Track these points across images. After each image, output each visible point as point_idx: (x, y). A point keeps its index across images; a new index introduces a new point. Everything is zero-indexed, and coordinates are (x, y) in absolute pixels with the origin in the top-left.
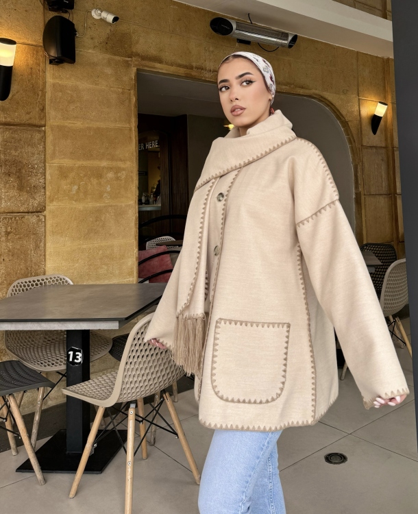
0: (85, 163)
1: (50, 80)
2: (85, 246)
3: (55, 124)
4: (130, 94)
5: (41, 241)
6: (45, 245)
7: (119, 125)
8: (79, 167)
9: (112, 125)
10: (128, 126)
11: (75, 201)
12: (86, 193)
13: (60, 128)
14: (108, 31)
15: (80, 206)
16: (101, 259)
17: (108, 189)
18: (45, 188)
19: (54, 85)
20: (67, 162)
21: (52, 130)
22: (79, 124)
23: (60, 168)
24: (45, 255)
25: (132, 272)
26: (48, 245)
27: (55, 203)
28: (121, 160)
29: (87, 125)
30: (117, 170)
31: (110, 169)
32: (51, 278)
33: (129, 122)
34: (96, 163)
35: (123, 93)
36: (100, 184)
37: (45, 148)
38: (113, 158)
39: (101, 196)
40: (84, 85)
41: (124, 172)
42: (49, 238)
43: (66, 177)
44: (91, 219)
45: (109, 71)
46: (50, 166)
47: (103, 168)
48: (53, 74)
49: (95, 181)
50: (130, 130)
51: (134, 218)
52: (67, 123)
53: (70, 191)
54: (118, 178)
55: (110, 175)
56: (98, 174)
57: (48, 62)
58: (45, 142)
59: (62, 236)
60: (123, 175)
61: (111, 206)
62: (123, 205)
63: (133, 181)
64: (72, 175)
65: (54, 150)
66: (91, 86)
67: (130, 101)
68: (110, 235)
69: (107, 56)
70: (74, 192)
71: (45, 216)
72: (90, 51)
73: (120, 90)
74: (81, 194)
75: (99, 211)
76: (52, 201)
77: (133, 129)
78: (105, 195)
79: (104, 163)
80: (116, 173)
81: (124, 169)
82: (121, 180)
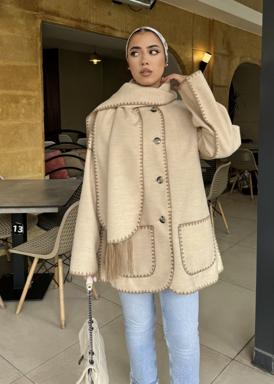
2: (8, 152)
4: (37, 40)
7: (29, 64)
8: (2, 95)
9: (24, 64)
10: (35, 64)
12: (8, 114)
15: (4, 123)
16: (20, 161)
17: (23, 111)
25: (41, 170)
28: (31, 90)
29: (7, 64)
30: (29, 98)
31: (24, 96)
33: (37, 62)
34: (13, 92)
35: (32, 39)
36: (17, 107)
38: (25, 89)
39: (18, 117)
40: (4, 33)
41: (34, 99)
44: (12, 133)
45: (22, 22)
47: (19, 96)
49: (13, 105)
50: (37, 67)
51: (42, 132)
54: (29, 104)
55: (24, 101)
56: (15, 100)
60: (33, 101)
61: (26, 124)
62: (34, 123)
63: (40, 106)
66: (9, 33)
67: (37, 46)
68: (25, 144)
69: (21, 10)
72: (8, 6)
73: (30, 37)
74: (5, 115)
75: (17, 127)
77: (40, 67)
78: (21, 116)
79: (20, 93)
80: (28, 100)
81: (33, 97)
82: (32, 105)
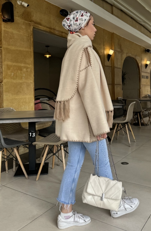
0: (14, 64)
1: (3, 29)
2: (16, 98)
3: (5, 47)
4: (31, 37)
5: (2, 94)
6: (3, 96)
7: (27, 50)
8: (14, 66)
9: (24, 49)
10: (30, 50)
11: (13, 79)
12: (16, 76)
13: (7, 49)
14: (23, 10)
15: (15, 81)
16: (22, 103)
17: (24, 75)
18: (2, 73)
19: (5, 31)
20: (10, 63)
21: (4, 49)
22: (13, 48)
23: (7, 65)
24: (3, 100)
25: (33, 108)
28: (28, 64)
29: (16, 49)
31: (25, 67)
32: (5, 109)
33: (31, 49)
34: (20, 64)
35: (28, 37)
36: (21, 73)
37: (2, 56)
38: (25, 63)
39: (22, 78)
40: (15, 32)
41: (29, 69)
42: (4, 94)
43: (9, 69)
44: (18, 87)
45: (23, 27)
46: (4, 64)
47: (22, 66)
48: (4, 26)
49: (19, 72)
50: (31, 52)
51: (33, 87)
52: (9, 47)
53: (11, 75)
54: (27, 71)
55: (25, 70)
56: (20, 69)
57: (2, 21)
58: (2, 54)
59: (9, 93)
61: (25, 82)
62: (29, 82)
63: (32, 73)
64: (11, 68)
65: (5, 58)
66: (17, 32)
67: (31, 40)
68: (25, 93)
69: (23, 21)
70: (12, 76)
71: (3, 84)
72: (17, 18)
73: (27, 35)
74: (15, 77)
75: (21, 84)
76: (5, 79)
77: (32, 52)
78: (23, 78)
79: (22, 65)
80: (27, 69)
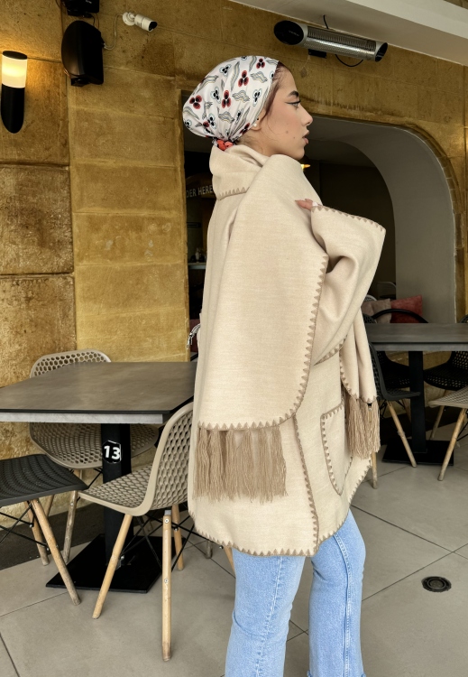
0: (121, 212)
1: (73, 106)
2: (124, 315)
3: (82, 162)
4: (174, 123)
5: (69, 309)
6: (75, 313)
7: (160, 164)
8: (113, 217)
9: (152, 164)
10: (172, 165)
11: (111, 260)
12: (123, 250)
13: (88, 168)
14: (144, 42)
15: (117, 266)
16: (145, 330)
17: (151, 244)
18: (71, 243)
19: (78, 112)
20: (98, 211)
21: (78, 170)
22: (110, 163)
23: (90, 218)
24: (75, 326)
26: (79, 313)
27: (85, 262)
28: (165, 209)
29: (121, 164)
30: (161, 221)
31: (152, 220)
32: (83, 354)
33: (174, 160)
34: (134, 212)
35: (164, 123)
36: (139, 238)
37: (70, 193)
38: (154, 206)
39: (142, 254)
40: (116, 112)
41: (169, 224)
42: (80, 305)
43: (98, 230)
44: (131, 282)
45: (146, 94)
46: (77, 216)
47: (143, 218)
48: (77, 99)
49: (133, 235)
50: (175, 170)
52: (97, 162)
53: (104, 246)
54: (162, 232)
55: (153, 227)
56: (137, 225)
57: (69, 82)
58: (69, 186)
59: (95, 303)
60: (168, 227)
61: (155, 266)
62: (169, 264)
63: (180, 235)
64: (104, 227)
65: (82, 195)
66: (125, 114)
68: (155, 301)
69: (144, 74)
70: (109, 249)
71: (73, 278)
72: (122, 68)
73: (162, 119)
74: (118, 252)
75: (140, 271)
76: (81, 259)
77: (179, 169)
78: (147, 252)
79: (144, 213)
80: (159, 225)
81: (169, 220)
82: (165, 234)
